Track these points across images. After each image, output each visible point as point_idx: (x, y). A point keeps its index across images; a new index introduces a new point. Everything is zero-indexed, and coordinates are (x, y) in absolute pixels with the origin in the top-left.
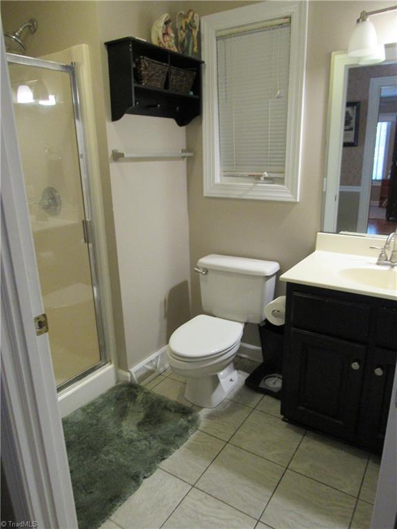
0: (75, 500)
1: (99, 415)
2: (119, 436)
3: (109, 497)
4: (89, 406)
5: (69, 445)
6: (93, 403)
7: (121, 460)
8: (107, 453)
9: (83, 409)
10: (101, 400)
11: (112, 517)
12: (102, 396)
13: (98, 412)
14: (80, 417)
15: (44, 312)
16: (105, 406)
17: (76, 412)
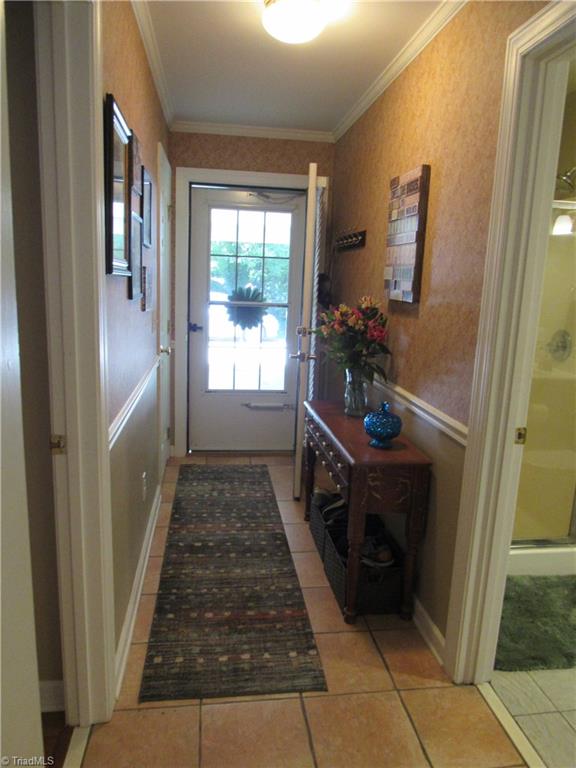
0: (499, 638)
1: (549, 591)
2: (565, 617)
3: (533, 655)
4: (539, 578)
5: (507, 598)
6: (545, 578)
7: (558, 636)
8: (545, 624)
9: (532, 579)
10: (555, 580)
11: (531, 673)
12: (559, 577)
13: (549, 587)
14: (526, 582)
15: (525, 426)
16: (558, 586)
17: (523, 576)
